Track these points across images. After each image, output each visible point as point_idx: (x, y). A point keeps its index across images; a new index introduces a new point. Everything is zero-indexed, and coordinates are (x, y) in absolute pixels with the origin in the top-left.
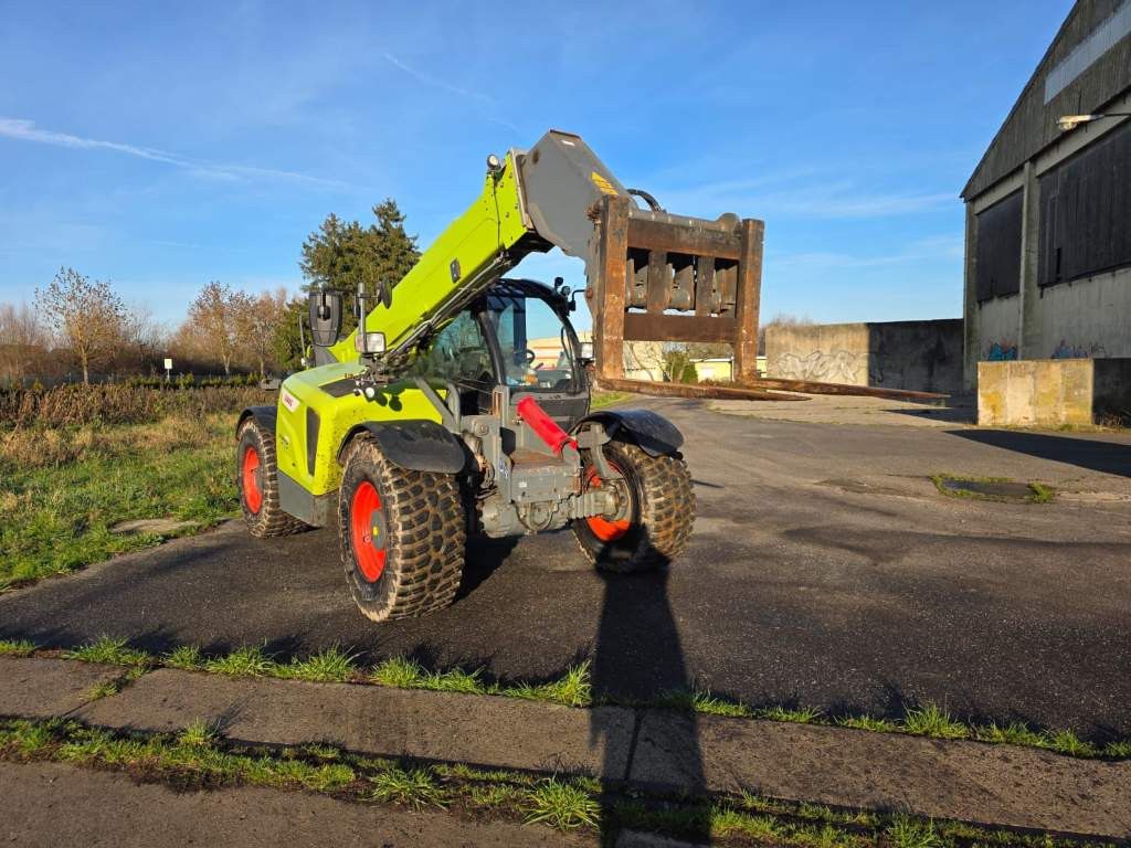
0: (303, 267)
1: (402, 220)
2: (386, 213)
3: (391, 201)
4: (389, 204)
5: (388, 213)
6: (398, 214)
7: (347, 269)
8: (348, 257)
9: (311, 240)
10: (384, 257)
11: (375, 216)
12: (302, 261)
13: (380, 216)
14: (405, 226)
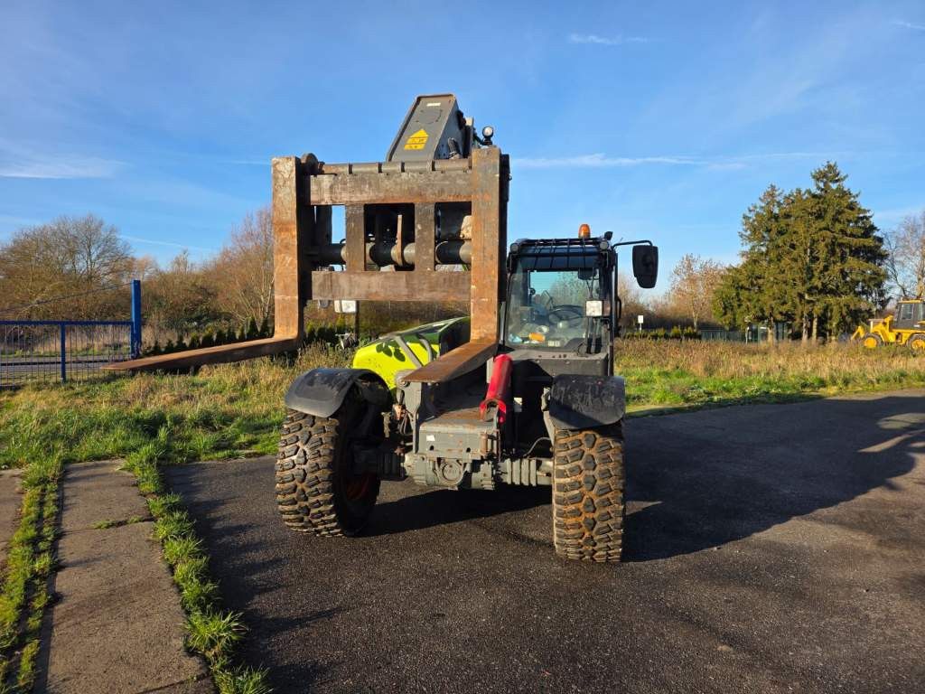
0: (741, 236)
1: (843, 180)
3: (832, 163)
4: (829, 166)
5: (828, 175)
6: (838, 175)
7: (781, 233)
8: (783, 223)
9: (750, 211)
10: (820, 216)
11: (813, 181)
12: (741, 230)
13: (818, 180)
14: (846, 185)
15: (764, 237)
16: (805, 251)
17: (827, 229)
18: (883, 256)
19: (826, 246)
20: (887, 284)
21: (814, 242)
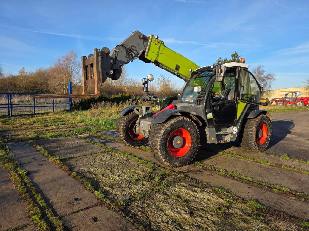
1: (239, 57)
2: (234, 56)
4: (236, 53)
6: (238, 55)
13: (233, 57)
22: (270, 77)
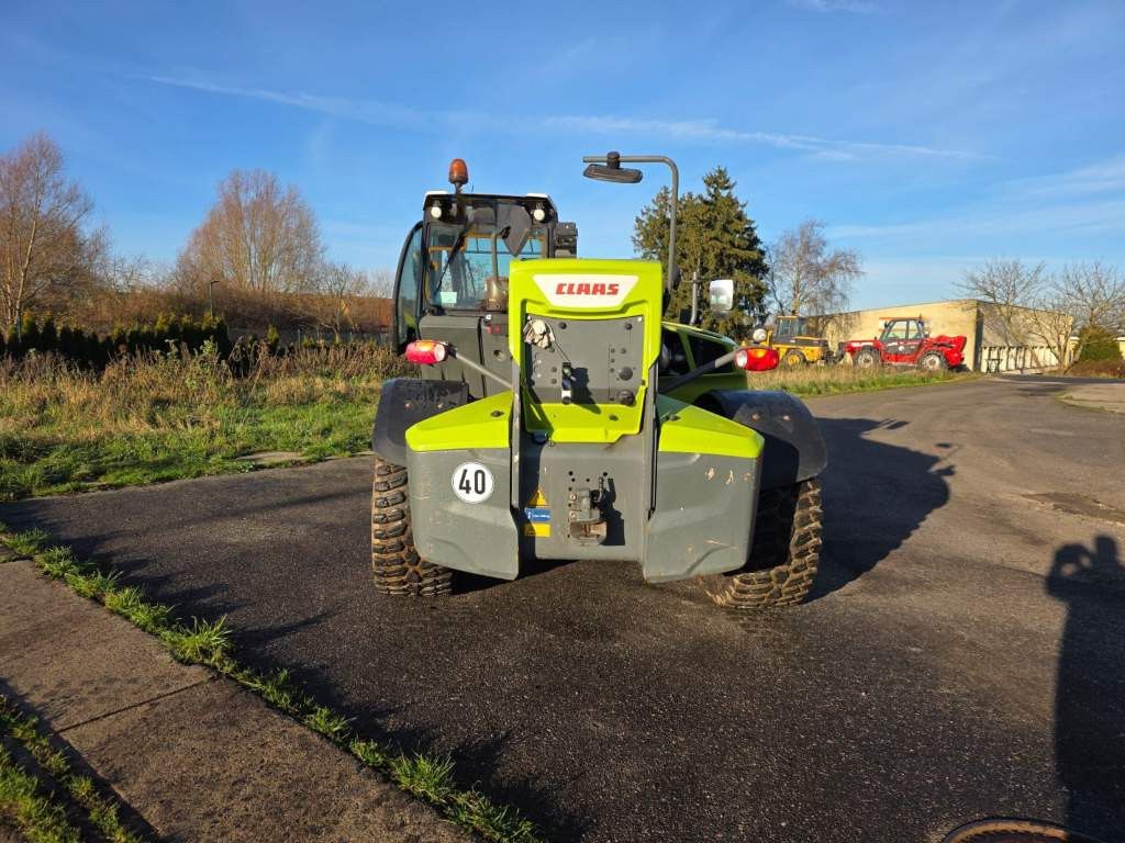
0: (634, 241)
1: (732, 187)
3: (723, 169)
4: (720, 172)
5: (718, 181)
6: (728, 181)
8: (676, 229)
9: (643, 214)
10: (710, 225)
11: (704, 186)
12: (634, 235)
13: (709, 185)
14: (735, 193)
15: (656, 243)
16: (696, 260)
17: (716, 238)
18: (765, 270)
19: (716, 256)
20: (767, 298)
21: (705, 251)
22: (844, 265)
